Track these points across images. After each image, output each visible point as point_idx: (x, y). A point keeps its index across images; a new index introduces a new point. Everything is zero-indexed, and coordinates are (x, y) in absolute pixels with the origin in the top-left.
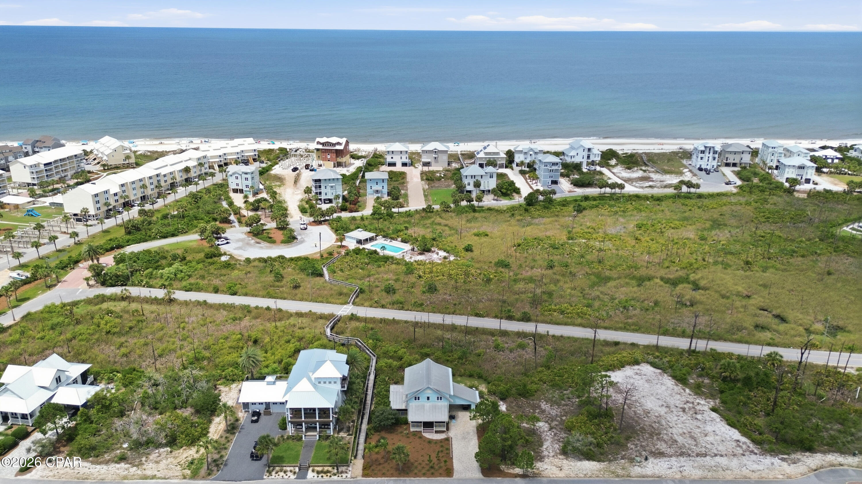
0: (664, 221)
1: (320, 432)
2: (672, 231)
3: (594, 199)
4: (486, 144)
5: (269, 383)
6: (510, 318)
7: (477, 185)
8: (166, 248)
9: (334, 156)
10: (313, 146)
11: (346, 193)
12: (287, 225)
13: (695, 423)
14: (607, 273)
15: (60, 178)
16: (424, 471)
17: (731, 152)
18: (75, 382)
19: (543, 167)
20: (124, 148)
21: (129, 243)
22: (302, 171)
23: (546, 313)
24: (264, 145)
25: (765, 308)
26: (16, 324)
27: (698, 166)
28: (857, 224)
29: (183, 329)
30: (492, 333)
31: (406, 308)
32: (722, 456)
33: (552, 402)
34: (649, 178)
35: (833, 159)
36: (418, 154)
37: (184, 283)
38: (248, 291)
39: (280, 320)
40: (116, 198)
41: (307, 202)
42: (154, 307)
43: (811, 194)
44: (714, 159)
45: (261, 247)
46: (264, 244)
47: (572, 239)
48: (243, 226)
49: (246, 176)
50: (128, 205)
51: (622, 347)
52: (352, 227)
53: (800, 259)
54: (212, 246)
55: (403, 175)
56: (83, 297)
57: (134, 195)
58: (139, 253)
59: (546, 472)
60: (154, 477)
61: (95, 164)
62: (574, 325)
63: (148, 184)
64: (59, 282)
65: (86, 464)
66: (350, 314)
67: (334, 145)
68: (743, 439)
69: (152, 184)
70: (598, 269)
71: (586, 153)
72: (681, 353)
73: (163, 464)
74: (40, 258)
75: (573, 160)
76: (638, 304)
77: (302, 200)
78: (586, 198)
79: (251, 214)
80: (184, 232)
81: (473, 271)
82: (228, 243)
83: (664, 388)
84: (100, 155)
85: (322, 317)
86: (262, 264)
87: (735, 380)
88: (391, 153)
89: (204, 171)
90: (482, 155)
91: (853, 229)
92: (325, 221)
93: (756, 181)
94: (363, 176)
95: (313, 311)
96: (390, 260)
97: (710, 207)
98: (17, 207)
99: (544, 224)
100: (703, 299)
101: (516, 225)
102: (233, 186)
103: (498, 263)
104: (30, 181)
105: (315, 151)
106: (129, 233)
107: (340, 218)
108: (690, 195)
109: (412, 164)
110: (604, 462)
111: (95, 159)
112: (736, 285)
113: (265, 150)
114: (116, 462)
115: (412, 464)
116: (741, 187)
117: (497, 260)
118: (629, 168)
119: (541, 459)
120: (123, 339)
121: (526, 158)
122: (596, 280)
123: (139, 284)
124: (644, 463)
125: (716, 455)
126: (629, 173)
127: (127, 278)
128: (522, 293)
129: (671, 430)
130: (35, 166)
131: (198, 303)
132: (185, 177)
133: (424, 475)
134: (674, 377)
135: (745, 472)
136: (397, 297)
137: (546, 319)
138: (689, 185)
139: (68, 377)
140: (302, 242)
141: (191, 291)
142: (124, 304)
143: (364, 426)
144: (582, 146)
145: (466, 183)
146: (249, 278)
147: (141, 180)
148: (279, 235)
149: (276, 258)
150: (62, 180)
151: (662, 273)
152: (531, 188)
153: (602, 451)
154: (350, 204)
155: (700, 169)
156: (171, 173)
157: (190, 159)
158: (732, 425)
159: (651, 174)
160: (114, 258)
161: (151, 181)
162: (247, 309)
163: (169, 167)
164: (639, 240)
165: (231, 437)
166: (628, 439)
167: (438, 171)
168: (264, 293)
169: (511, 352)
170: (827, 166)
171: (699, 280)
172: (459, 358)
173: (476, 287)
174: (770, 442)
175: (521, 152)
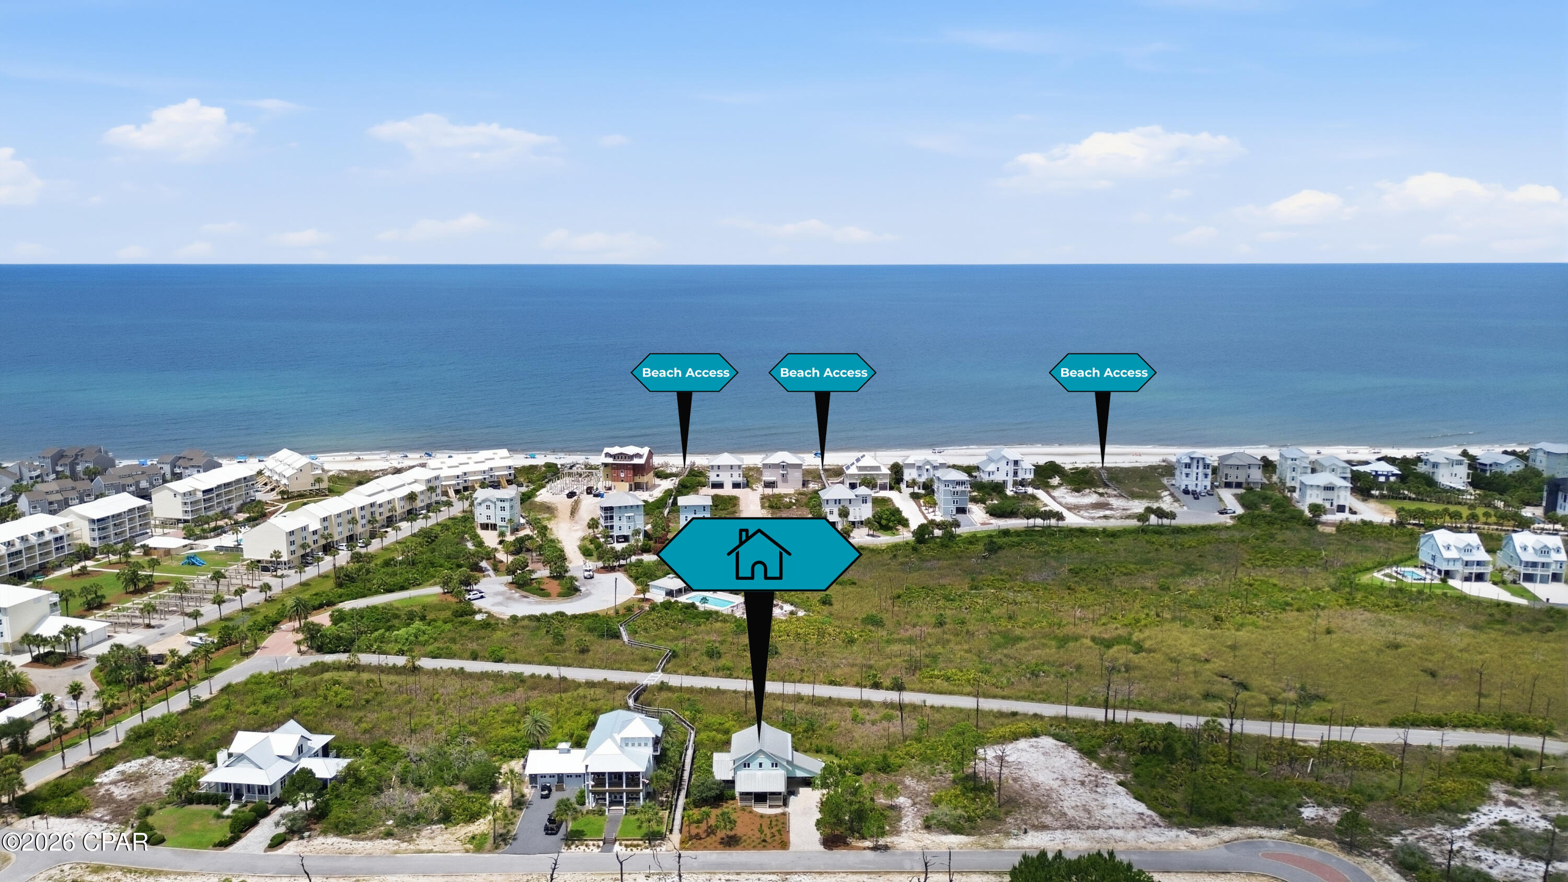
0: (1114, 565)
1: (627, 805)
2: (1123, 578)
3: (1017, 533)
4: (860, 454)
5: (562, 751)
6: (876, 686)
7: (844, 514)
8: (396, 605)
9: (630, 474)
10: (598, 460)
11: (649, 527)
12: (566, 571)
13: (1094, 796)
14: (1018, 632)
15: (221, 512)
16: (754, 844)
17: (1231, 466)
18: (316, 755)
19: (942, 487)
20: (313, 467)
21: (342, 598)
22: (582, 497)
23: (925, 680)
24: (521, 461)
25: (1226, 674)
26: (214, 698)
27: (1183, 487)
28: (1394, 569)
29: (438, 701)
30: (850, 704)
31: (735, 675)
32: (1118, 828)
33: (920, 778)
34: (1108, 504)
35: (1387, 477)
36: (757, 470)
37: (430, 648)
38: (518, 657)
39: (565, 691)
40: (315, 537)
41: (591, 541)
42: (393, 678)
43: (1341, 528)
44: (1206, 476)
45: (529, 603)
46: (533, 598)
47: (976, 589)
48: (500, 575)
49: (503, 504)
50: (329, 548)
51: (1018, 717)
52: (659, 573)
53: (1295, 613)
54: (461, 601)
55: (733, 501)
56: (295, 666)
57: (339, 533)
58: (362, 610)
59: (902, 845)
60: (430, 851)
61: (268, 492)
62: (961, 694)
63: (358, 517)
64: (257, 648)
65: (345, 840)
66: (659, 683)
67: (631, 457)
68: (1150, 812)
69: (363, 517)
70: (1006, 626)
71: (1011, 468)
72: (1095, 724)
73: (439, 840)
74: (221, 619)
75: (992, 477)
76: (1053, 670)
77: (584, 539)
78: (1006, 533)
79: (511, 558)
80: (416, 584)
81: (830, 630)
82: (482, 597)
83: (1063, 761)
84: (276, 477)
85: (621, 687)
86: (535, 624)
87: (1155, 751)
88: (716, 468)
89: (434, 498)
90: (853, 470)
91: (1385, 575)
92: (620, 566)
93: (1266, 509)
94: (675, 503)
95: (609, 679)
96: (714, 616)
97: (1187, 545)
98: (168, 552)
99: (939, 568)
100: (1143, 663)
101: (897, 571)
102: (481, 518)
103: (867, 618)
104: (180, 516)
105: (602, 468)
106: (340, 585)
107: (641, 561)
108: (1161, 529)
109: (747, 485)
110: (974, 835)
111: (266, 484)
112: (1194, 646)
113: (524, 467)
114: (382, 838)
115: (740, 838)
116: (1240, 518)
117: (865, 616)
118: (1078, 491)
119: (896, 832)
120: (361, 714)
121: (920, 475)
122: (1002, 641)
123: (368, 650)
124: (1023, 836)
125: (1111, 828)
126: (1077, 497)
127: (352, 641)
128: (896, 656)
129: (1061, 803)
130: (190, 493)
131: (453, 672)
132: (408, 508)
133: (754, 848)
134: (1080, 750)
135: (1141, 843)
136: (723, 662)
137: (924, 687)
138: (1161, 513)
139: (310, 749)
140: (588, 594)
141: (440, 657)
142: (351, 674)
143: (682, 800)
144: (1004, 457)
145: (828, 510)
146: (518, 641)
147: (349, 512)
148: (554, 586)
149: (553, 615)
150: (225, 514)
151: (1095, 631)
152: (926, 518)
153: (973, 825)
154: (656, 542)
155: (1186, 492)
156: (389, 502)
157: (415, 482)
158: (1139, 798)
159: (1110, 499)
160: (331, 616)
161: (363, 513)
162: (519, 679)
163: (386, 493)
164: (1073, 589)
165: (517, 812)
166: (1007, 813)
167: (786, 495)
168: (542, 658)
169: (873, 724)
170: (1380, 486)
171: (1144, 640)
172: (805, 731)
173: (833, 650)
174: (1181, 814)
175: (912, 466)
